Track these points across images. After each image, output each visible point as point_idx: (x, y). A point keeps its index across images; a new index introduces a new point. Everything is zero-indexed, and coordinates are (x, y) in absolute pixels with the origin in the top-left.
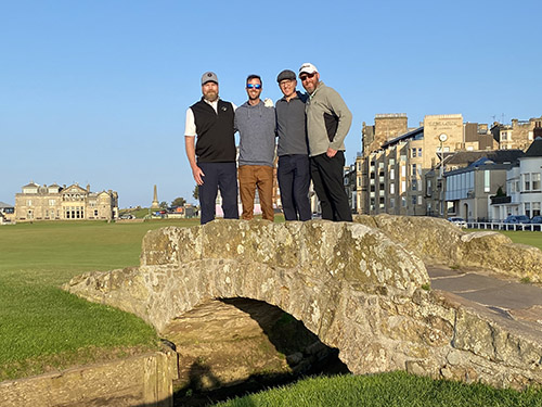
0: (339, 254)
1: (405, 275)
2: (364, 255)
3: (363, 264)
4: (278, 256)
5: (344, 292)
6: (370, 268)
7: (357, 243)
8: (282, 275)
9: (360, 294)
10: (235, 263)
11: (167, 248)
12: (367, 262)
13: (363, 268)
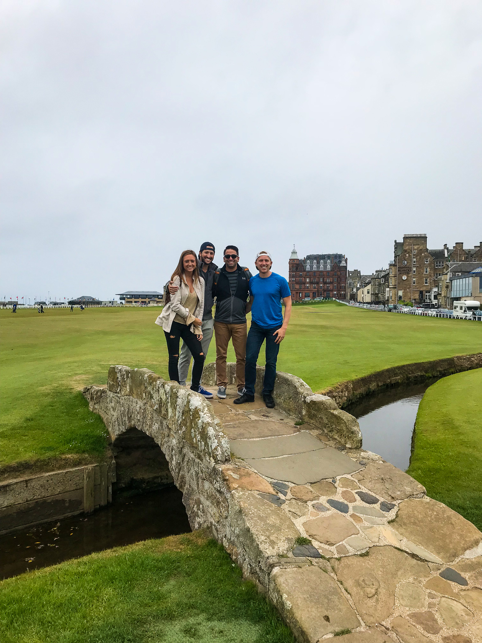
0: (183, 417)
1: (210, 450)
2: (193, 426)
3: (193, 430)
4: (160, 407)
5: (185, 450)
6: (195, 436)
7: (191, 414)
8: (162, 423)
9: (192, 455)
10: (142, 405)
11: (116, 381)
12: (195, 431)
13: (193, 435)
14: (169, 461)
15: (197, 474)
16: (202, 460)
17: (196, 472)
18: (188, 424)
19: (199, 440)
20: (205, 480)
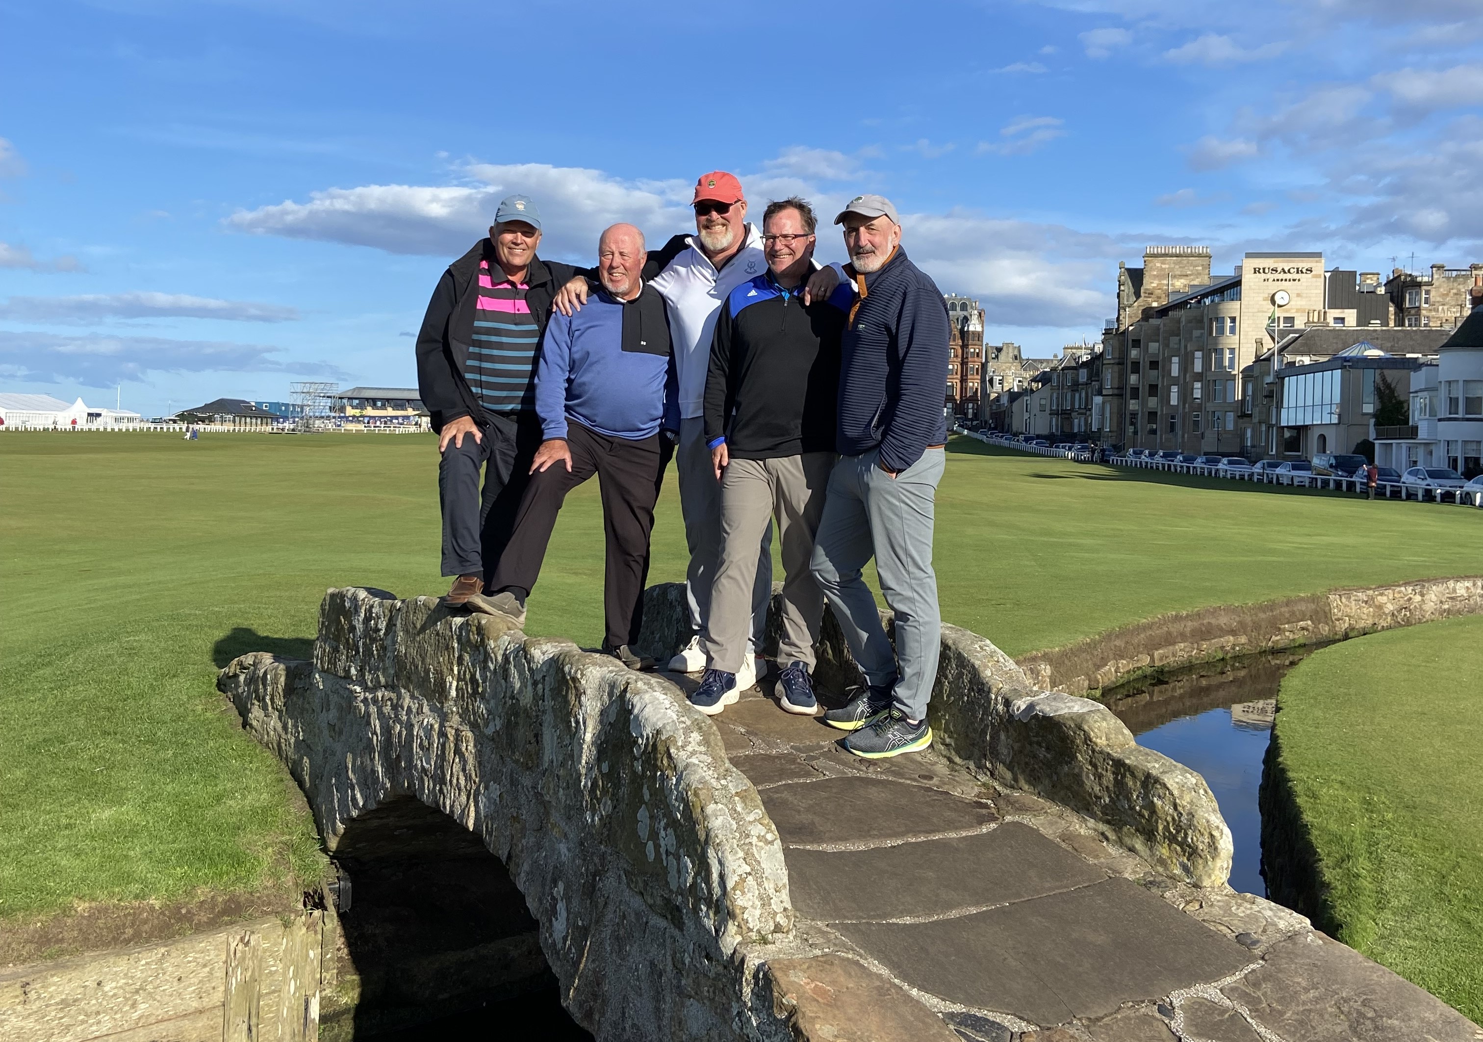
0: (605, 767)
2: (647, 797)
3: (642, 814)
4: (510, 727)
5: (609, 883)
6: (654, 835)
7: (636, 751)
8: (514, 783)
9: (637, 902)
12: (652, 817)
13: (643, 832)
14: (543, 919)
15: (656, 972)
16: (679, 925)
17: (652, 964)
18: (624, 791)
19: (672, 850)
20: (690, 997)
